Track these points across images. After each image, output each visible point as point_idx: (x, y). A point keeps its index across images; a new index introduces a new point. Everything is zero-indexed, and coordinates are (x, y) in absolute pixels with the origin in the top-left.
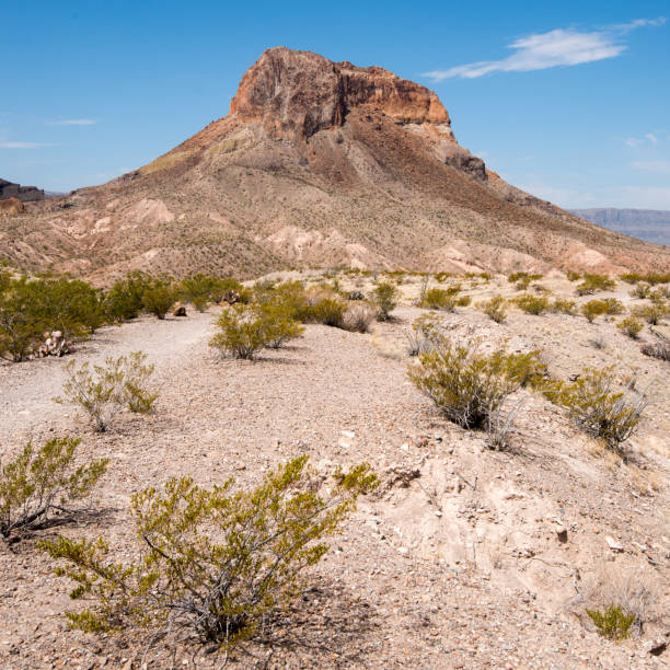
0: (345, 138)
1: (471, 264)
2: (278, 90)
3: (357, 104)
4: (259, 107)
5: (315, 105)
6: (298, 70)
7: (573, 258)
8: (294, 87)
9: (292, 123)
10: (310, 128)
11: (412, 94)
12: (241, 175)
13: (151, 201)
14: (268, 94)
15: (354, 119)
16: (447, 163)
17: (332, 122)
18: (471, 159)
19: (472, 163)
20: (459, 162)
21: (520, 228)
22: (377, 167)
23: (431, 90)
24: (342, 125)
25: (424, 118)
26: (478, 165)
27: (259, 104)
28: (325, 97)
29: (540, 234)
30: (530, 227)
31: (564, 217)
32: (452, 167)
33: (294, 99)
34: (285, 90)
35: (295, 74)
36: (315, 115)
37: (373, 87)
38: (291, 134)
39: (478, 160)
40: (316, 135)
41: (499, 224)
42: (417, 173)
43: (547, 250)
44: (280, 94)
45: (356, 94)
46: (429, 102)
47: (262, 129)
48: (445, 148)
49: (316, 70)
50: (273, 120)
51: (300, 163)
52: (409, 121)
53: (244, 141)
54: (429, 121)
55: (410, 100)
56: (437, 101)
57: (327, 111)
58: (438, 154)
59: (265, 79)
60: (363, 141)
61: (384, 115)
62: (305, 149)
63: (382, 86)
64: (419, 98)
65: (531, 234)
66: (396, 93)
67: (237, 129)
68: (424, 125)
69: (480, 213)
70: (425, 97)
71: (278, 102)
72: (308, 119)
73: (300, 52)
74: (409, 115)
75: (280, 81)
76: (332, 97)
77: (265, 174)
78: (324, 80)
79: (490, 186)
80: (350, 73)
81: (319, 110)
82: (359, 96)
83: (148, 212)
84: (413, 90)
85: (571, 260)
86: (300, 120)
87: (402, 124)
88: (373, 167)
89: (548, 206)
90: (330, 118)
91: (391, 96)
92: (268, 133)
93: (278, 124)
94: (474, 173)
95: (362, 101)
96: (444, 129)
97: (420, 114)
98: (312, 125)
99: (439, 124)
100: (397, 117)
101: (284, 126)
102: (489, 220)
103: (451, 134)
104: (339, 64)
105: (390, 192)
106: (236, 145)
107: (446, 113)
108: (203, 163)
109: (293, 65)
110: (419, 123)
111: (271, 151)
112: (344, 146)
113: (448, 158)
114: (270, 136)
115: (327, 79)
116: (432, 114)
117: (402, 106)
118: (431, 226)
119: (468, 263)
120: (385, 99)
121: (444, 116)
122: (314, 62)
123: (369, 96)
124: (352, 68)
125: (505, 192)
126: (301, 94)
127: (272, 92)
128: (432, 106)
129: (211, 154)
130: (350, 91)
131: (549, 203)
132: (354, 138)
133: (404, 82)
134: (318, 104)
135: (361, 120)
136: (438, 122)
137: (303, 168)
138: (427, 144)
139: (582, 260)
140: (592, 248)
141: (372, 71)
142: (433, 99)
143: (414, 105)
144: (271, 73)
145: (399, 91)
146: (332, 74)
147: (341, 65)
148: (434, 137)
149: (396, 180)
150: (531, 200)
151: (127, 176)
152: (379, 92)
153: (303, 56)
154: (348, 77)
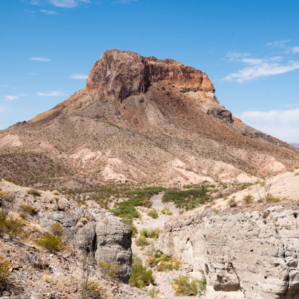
0: (146, 100)
1: (189, 170)
2: (109, 73)
3: (158, 81)
4: (97, 83)
5: (129, 81)
6: (122, 62)
7: (266, 168)
8: (118, 71)
9: (113, 91)
10: (124, 94)
11: (191, 75)
12: (77, 121)
13: (13, 135)
14: (103, 76)
15: (154, 89)
16: (208, 113)
17: (139, 90)
18: (223, 111)
19: (224, 113)
20: (216, 113)
21: (240, 150)
22: (161, 116)
23: (203, 71)
24: (145, 92)
25: (198, 88)
26: (227, 114)
27: (97, 81)
28: (136, 76)
29: (251, 153)
30: (246, 149)
31: (278, 144)
32: (211, 116)
33: (117, 78)
34: (112, 73)
35: (120, 64)
36: (129, 86)
37: (167, 71)
38: (113, 98)
39: (227, 111)
40: (128, 98)
41: (227, 147)
42: (186, 119)
43: (253, 163)
44: (109, 75)
45: (157, 74)
46: (202, 79)
47: (97, 95)
48: (208, 105)
49: (131, 61)
50: (103, 90)
51: (115, 114)
52: (189, 90)
53: (86, 102)
54: (202, 90)
55: (190, 78)
56: (207, 78)
57: (136, 84)
58: (203, 109)
59: (101, 67)
60: (156, 101)
61: (174, 87)
62: (119, 106)
63: (173, 70)
64: (196, 76)
65: (245, 153)
66: (182, 74)
67: (84, 96)
68: (198, 92)
69: (218, 141)
70: (199, 76)
71: (107, 80)
72: (123, 89)
73: (124, 52)
74: (189, 86)
75: (110, 68)
76: (139, 76)
77: (92, 120)
78: (136, 67)
79: (234, 126)
80: (153, 63)
81: (132, 84)
82: (159, 76)
83: (8, 141)
84: (193, 72)
85: (264, 168)
86: (118, 90)
87: (184, 92)
88: (158, 116)
89: (269, 138)
90: (137, 89)
91: (178, 76)
92: (100, 97)
93: (105, 92)
94: (225, 119)
95: (161, 79)
96: (210, 94)
97: (196, 86)
98: (126, 92)
99: (207, 91)
100: (182, 88)
101: (109, 93)
102: (223, 145)
103: (214, 97)
104: (148, 58)
105: (165, 130)
106: (81, 105)
107: (212, 85)
108: (61, 115)
109: (119, 59)
110: (195, 91)
111: (99, 108)
112: (144, 104)
113: (209, 111)
114: (101, 99)
115: (138, 66)
116: (203, 86)
117: (185, 82)
118: (178, 149)
119: (187, 170)
120: (174, 78)
121: (211, 86)
122: (131, 57)
123: (166, 76)
124: (155, 60)
125: (243, 130)
126: (121, 75)
127: (105, 74)
128: (204, 81)
129: (67, 110)
130: (153, 73)
131: (269, 136)
132: (151, 100)
133: (187, 67)
134: (131, 80)
135: (158, 89)
136: (207, 90)
137: (116, 117)
138: (197, 103)
139: (271, 168)
140: (279, 161)
141: (167, 62)
142: (204, 77)
143: (193, 81)
144: (105, 64)
145: (183, 73)
146: (141, 63)
147: (149, 59)
148: (203, 99)
149: (170, 123)
150: (259, 135)
151: (19, 123)
152: (171, 74)
153: (125, 54)
154: (152, 65)
